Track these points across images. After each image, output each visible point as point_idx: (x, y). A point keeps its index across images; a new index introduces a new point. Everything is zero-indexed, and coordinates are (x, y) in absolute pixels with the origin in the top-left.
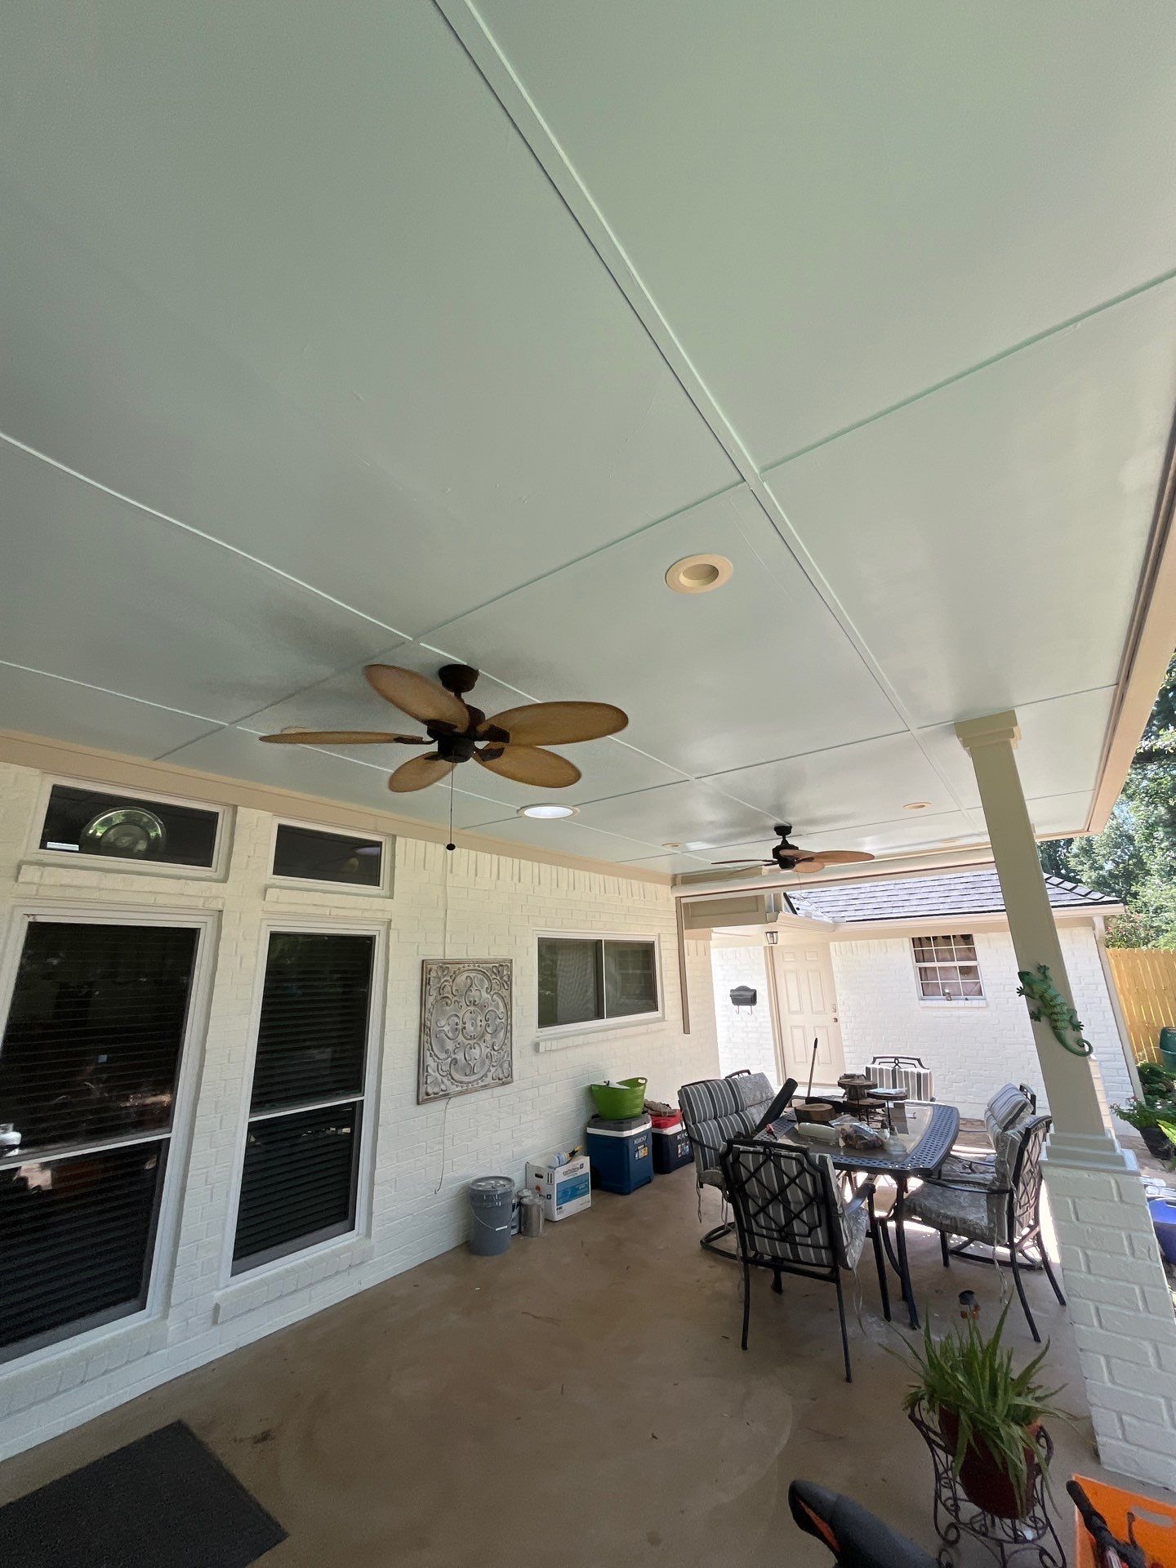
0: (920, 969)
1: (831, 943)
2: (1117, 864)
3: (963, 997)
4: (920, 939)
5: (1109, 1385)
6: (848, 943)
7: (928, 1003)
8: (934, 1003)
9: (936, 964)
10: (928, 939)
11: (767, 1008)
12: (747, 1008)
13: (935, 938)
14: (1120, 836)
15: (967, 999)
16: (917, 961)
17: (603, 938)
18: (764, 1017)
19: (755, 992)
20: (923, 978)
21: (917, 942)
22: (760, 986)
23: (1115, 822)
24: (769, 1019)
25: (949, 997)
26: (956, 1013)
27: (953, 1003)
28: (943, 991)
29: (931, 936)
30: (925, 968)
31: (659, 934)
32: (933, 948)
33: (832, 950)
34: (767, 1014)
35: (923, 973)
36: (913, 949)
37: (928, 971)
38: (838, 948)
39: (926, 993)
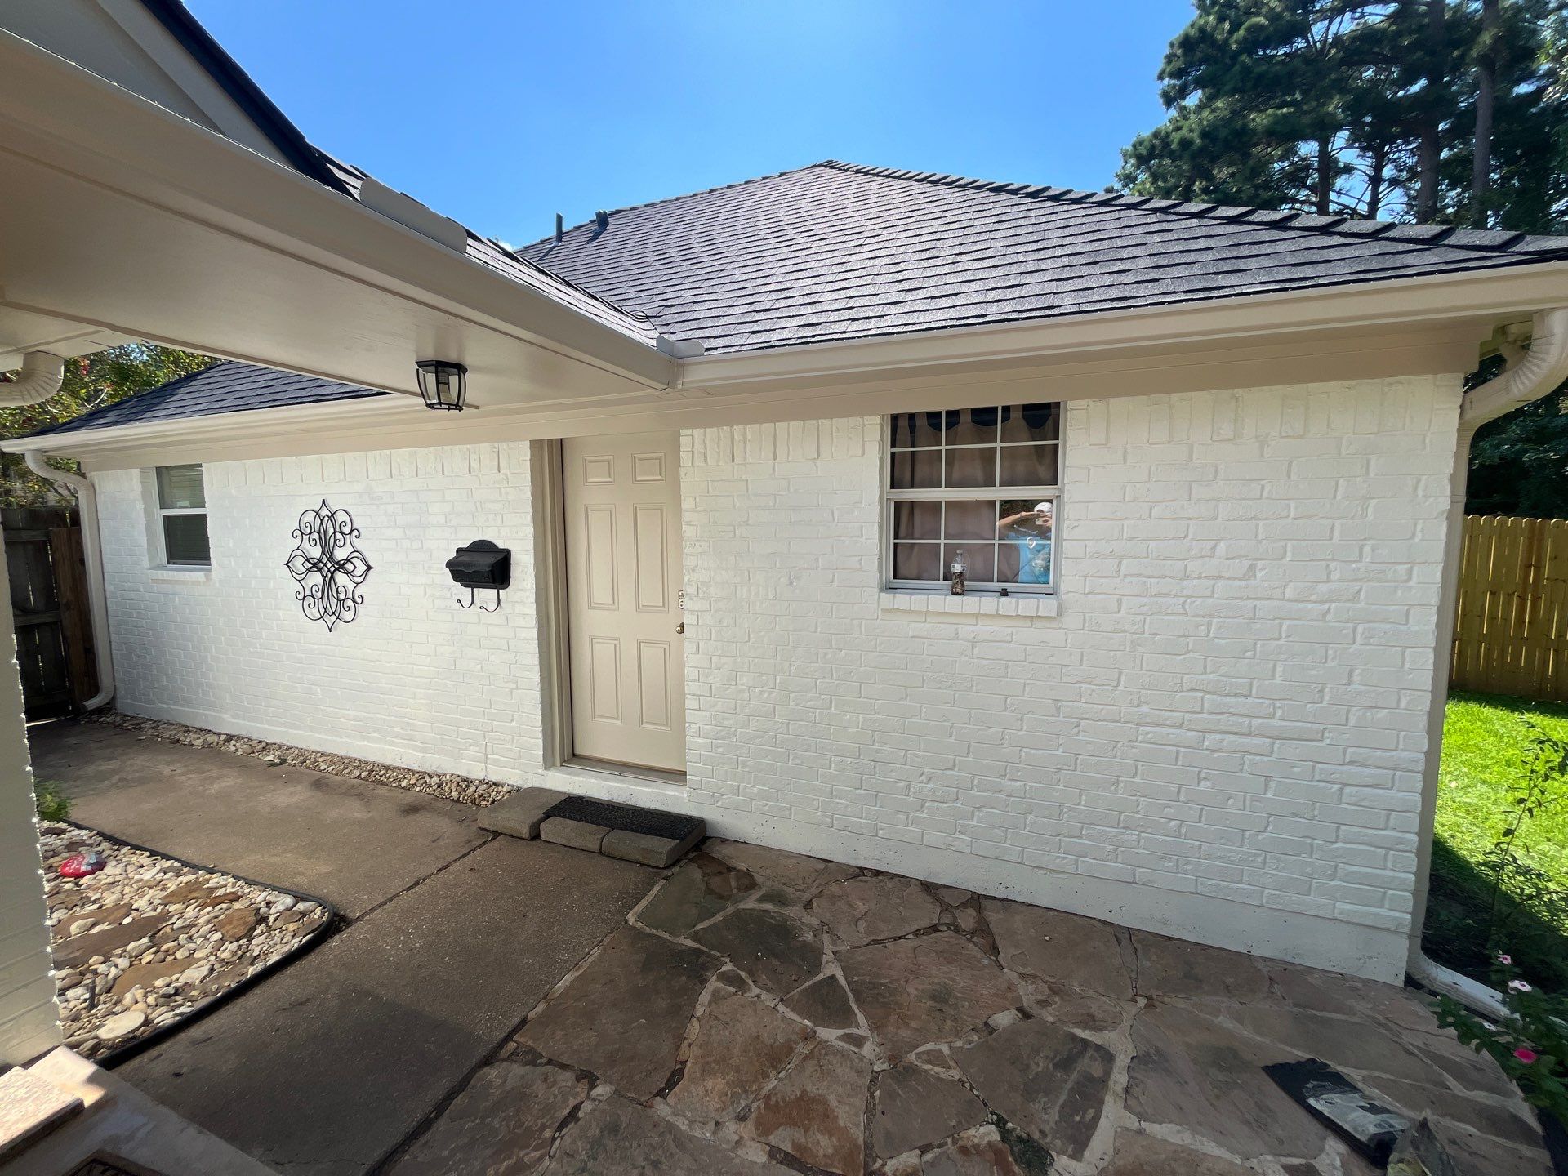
0: (898, 505)
1: (683, 432)
3: (997, 585)
4: (912, 417)
7: (902, 600)
8: (918, 601)
9: (942, 494)
10: (934, 417)
11: (531, 597)
12: (487, 595)
13: (954, 417)
15: (1005, 593)
16: (894, 483)
18: (523, 617)
19: (507, 554)
20: (903, 531)
21: (903, 424)
24: (535, 621)
25: (959, 585)
26: (968, 629)
27: (969, 603)
28: (948, 566)
29: (942, 406)
30: (912, 505)
32: (943, 448)
33: (685, 457)
34: (531, 609)
35: (905, 518)
36: (889, 450)
37: (917, 513)
38: (698, 447)
39: (902, 571)
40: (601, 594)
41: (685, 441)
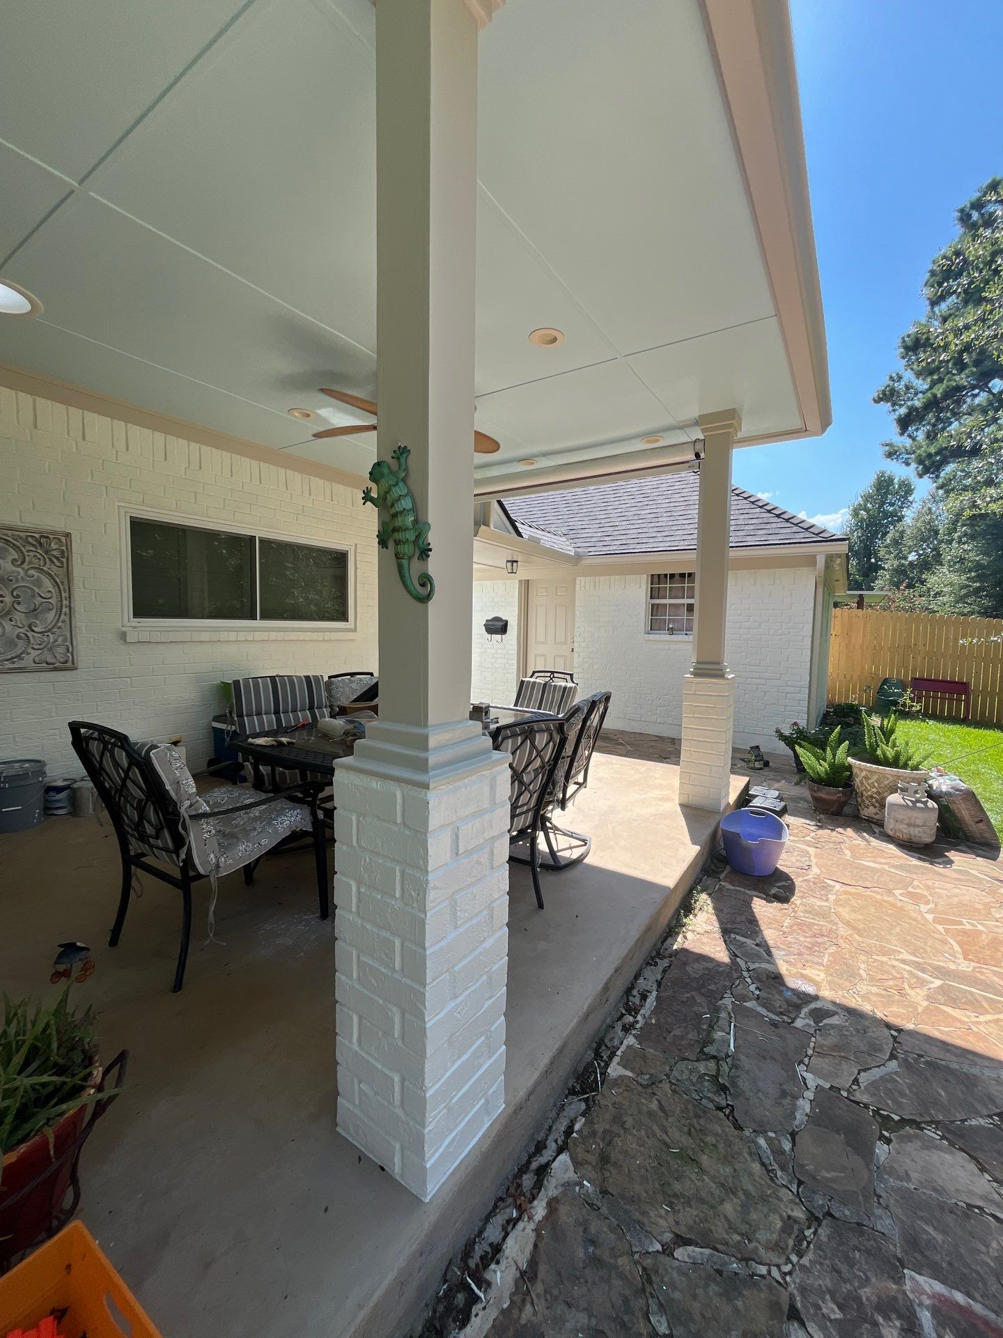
0: (652, 605)
1: (578, 579)
2: (920, 555)
3: (684, 632)
4: (658, 576)
5: (356, 1048)
6: (592, 578)
7: (652, 637)
8: (658, 637)
9: (668, 601)
10: (666, 575)
11: (515, 638)
12: (498, 637)
13: (672, 576)
14: (929, 530)
15: (687, 635)
16: (652, 598)
17: (258, 534)
18: (511, 645)
19: (507, 622)
20: (654, 614)
21: (656, 579)
22: (511, 615)
23: (928, 517)
24: (515, 647)
25: (672, 631)
26: (673, 646)
27: (674, 637)
28: (668, 626)
29: (668, 573)
30: (657, 605)
31: (356, 545)
32: (668, 585)
33: (578, 587)
34: (515, 642)
35: (655, 609)
36: (650, 586)
37: (660, 608)
38: (583, 583)
39: (653, 628)
40: (541, 637)
41: (578, 582)
